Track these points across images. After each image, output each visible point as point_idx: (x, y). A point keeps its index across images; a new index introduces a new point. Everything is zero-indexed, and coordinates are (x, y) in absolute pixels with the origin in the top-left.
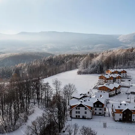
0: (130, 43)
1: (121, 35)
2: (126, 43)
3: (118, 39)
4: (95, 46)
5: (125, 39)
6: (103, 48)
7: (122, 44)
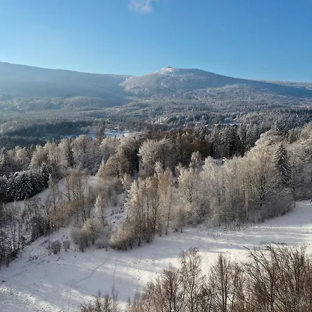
0: (150, 96)
1: (128, 77)
2: (140, 96)
3: (122, 84)
4: (67, 99)
5: (137, 85)
6: (86, 107)
7: (131, 98)
